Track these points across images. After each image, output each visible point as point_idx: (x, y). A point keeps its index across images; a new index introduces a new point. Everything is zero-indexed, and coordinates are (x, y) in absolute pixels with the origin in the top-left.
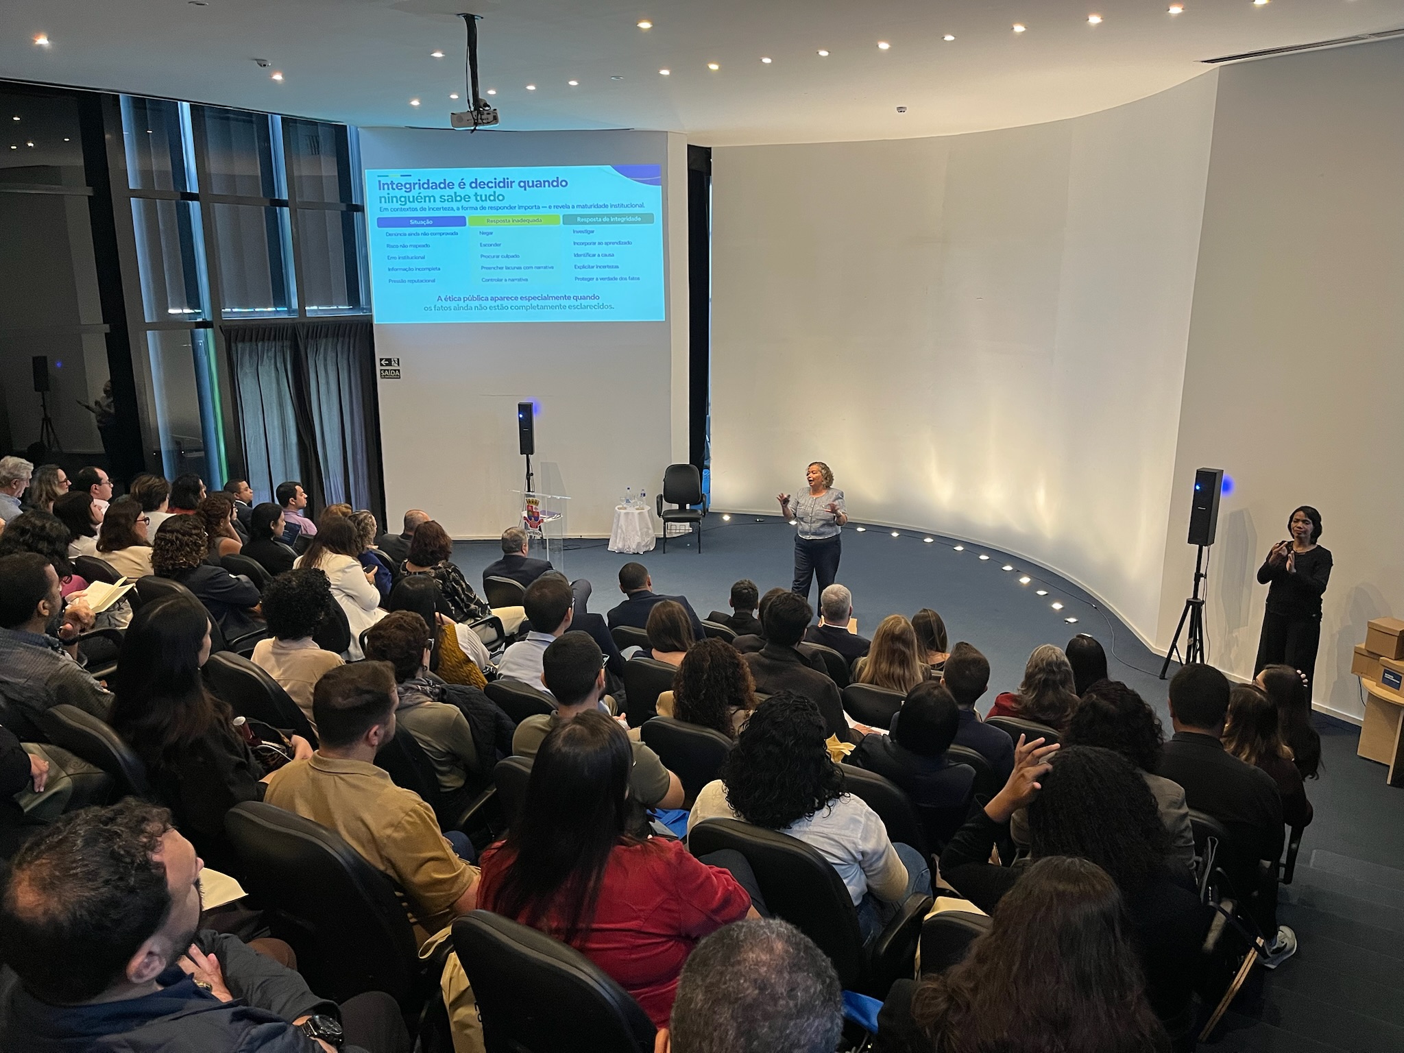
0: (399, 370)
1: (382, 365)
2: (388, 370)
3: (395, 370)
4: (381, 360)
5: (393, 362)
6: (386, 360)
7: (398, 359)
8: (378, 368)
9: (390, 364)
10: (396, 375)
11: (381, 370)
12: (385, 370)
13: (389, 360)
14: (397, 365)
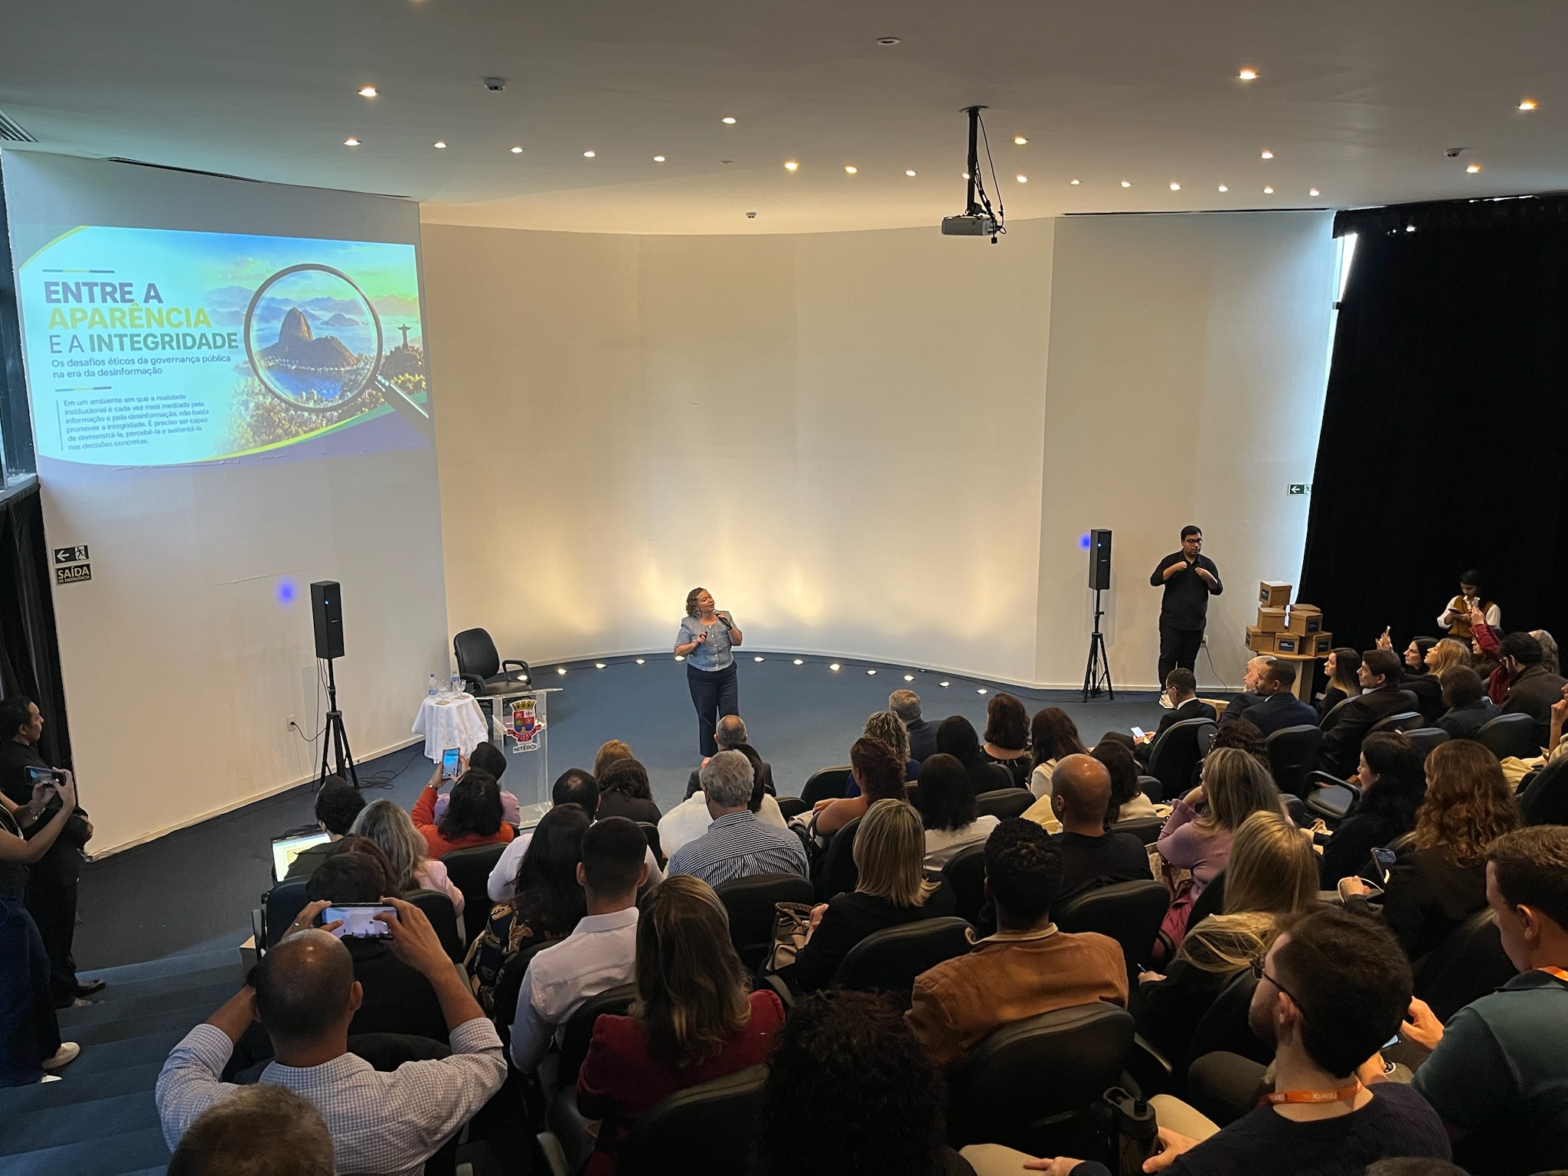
0: (88, 566)
1: (58, 561)
2: (69, 568)
3: (81, 567)
4: (57, 552)
5: (77, 554)
6: (66, 551)
7: (86, 547)
8: (53, 566)
9: (72, 558)
10: (84, 573)
11: (59, 570)
12: (64, 569)
13: (71, 553)
14: (84, 557)
